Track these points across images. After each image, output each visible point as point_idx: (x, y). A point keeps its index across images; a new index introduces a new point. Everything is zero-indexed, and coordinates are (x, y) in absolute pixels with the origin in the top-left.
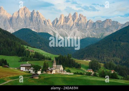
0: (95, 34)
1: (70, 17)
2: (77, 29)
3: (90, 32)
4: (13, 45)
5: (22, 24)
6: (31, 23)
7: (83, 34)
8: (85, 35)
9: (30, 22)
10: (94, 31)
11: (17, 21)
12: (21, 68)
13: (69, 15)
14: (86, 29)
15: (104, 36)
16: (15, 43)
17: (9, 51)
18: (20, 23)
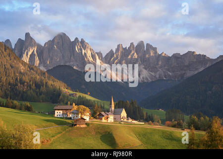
0: (170, 74)
1: (132, 48)
2: (143, 66)
3: (164, 72)
4: (43, 86)
5: (58, 60)
6: (72, 58)
7: (153, 74)
8: (155, 76)
9: (71, 56)
10: (168, 70)
11: (51, 55)
12: (56, 112)
13: (130, 46)
14: (157, 66)
15: (185, 76)
16: (46, 83)
17: (37, 94)
18: (55, 57)
